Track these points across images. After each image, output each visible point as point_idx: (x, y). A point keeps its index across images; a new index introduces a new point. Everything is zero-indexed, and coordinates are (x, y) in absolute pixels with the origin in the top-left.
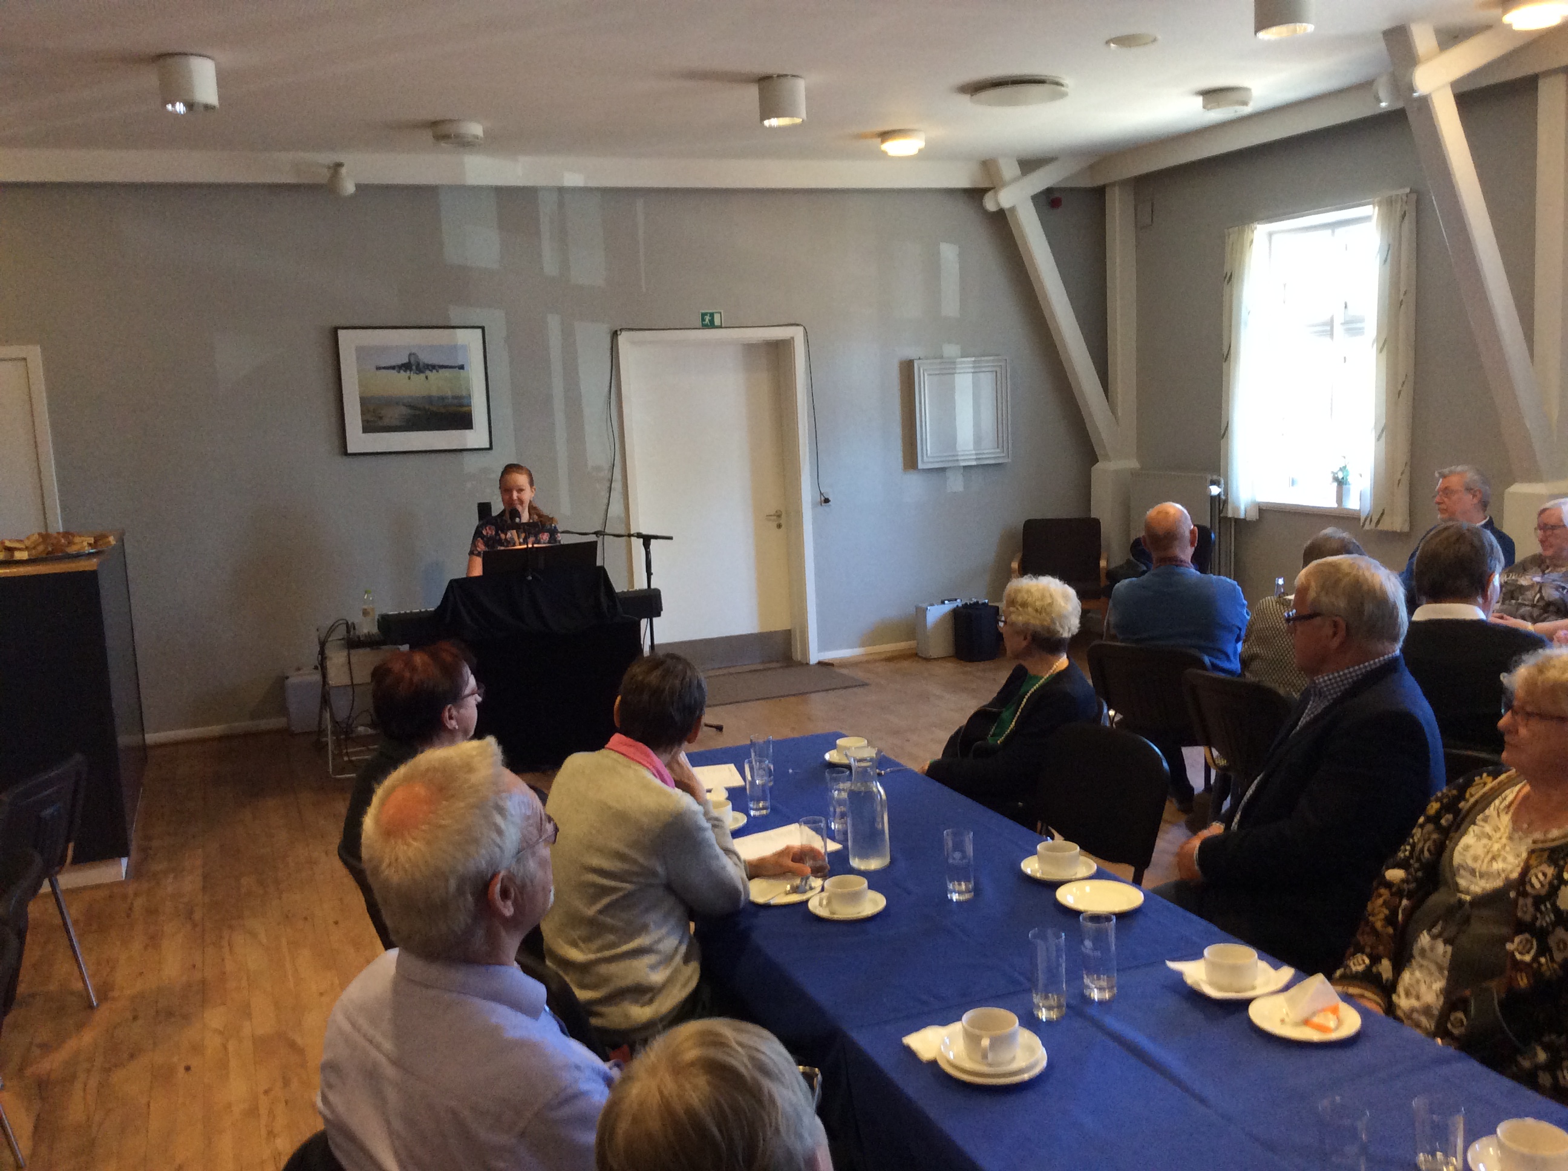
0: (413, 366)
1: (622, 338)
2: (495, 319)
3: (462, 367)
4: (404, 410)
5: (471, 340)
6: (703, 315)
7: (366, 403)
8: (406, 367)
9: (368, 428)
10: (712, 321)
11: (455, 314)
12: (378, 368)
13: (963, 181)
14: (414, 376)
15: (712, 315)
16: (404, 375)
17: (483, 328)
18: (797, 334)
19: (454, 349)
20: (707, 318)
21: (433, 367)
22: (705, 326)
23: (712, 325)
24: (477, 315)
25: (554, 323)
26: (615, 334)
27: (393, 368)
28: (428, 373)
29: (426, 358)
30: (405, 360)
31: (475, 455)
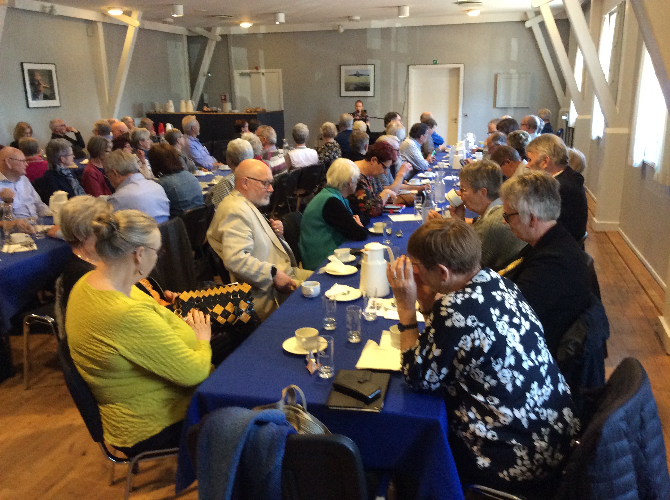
0: (357, 75)
1: (410, 67)
2: (378, 63)
3: (368, 75)
4: (355, 86)
5: (371, 68)
6: (434, 61)
7: (346, 84)
8: (356, 75)
9: (347, 90)
10: (436, 62)
11: (369, 61)
12: (349, 75)
13: (517, 19)
14: (357, 77)
15: (436, 60)
16: (355, 77)
17: (374, 65)
18: (462, 66)
19: (367, 70)
20: (435, 62)
21: (362, 75)
22: (434, 64)
23: (436, 64)
24: (373, 61)
25: (393, 63)
26: (408, 66)
27: (352, 75)
28: (360, 76)
29: (360, 73)
30: (355, 73)
31: (370, 98)
